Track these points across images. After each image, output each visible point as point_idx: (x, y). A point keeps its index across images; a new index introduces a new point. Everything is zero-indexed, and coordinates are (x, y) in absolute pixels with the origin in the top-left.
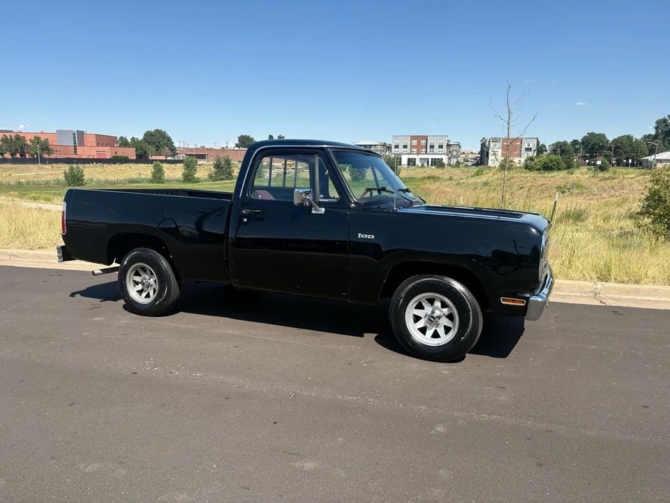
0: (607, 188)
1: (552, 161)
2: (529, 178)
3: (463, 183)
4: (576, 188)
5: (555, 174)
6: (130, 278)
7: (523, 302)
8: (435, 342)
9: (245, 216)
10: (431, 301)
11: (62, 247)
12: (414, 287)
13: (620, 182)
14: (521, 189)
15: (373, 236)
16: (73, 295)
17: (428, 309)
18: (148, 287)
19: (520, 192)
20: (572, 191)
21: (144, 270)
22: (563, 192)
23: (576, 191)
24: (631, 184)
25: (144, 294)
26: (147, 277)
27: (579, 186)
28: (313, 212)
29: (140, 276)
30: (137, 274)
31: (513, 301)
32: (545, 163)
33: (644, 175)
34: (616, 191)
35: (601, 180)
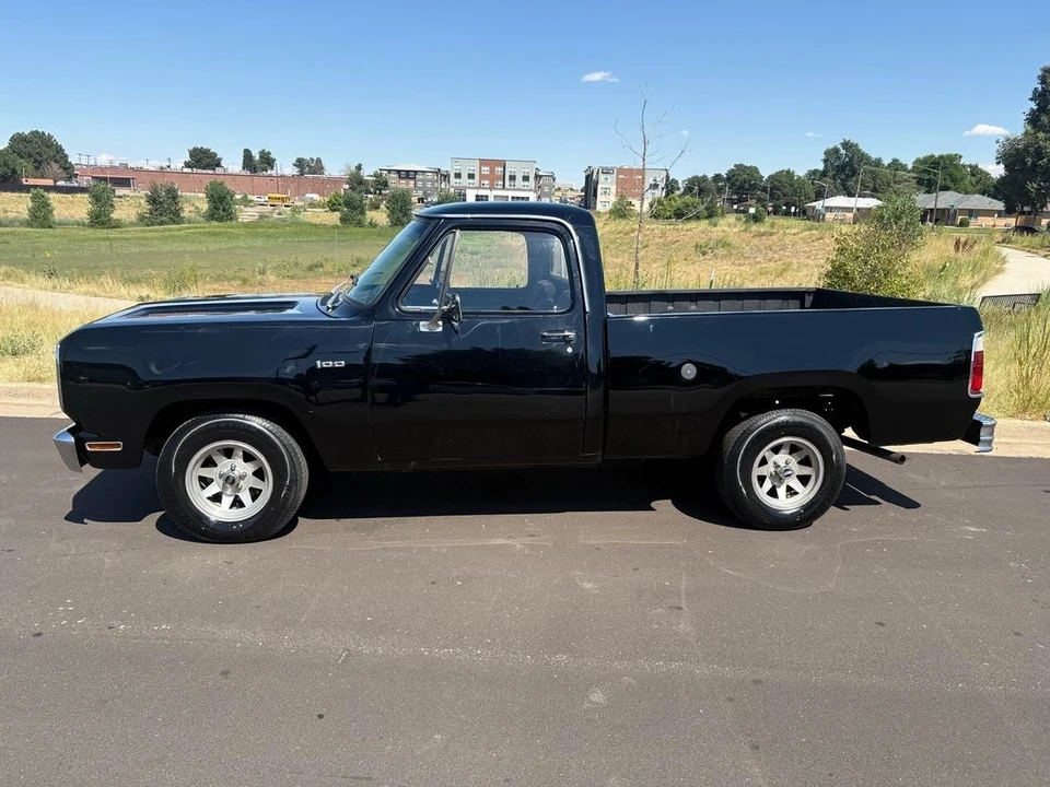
0: (762, 247)
1: (687, 205)
2: (656, 231)
4: (723, 246)
5: (692, 225)
13: (780, 240)
14: (644, 247)
19: (643, 252)
20: (716, 251)
22: (704, 254)
23: (721, 251)
24: (794, 244)
27: (725, 245)
32: (678, 209)
33: (810, 229)
34: (775, 252)
35: (754, 236)
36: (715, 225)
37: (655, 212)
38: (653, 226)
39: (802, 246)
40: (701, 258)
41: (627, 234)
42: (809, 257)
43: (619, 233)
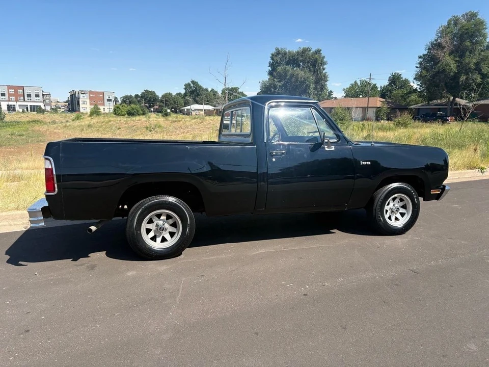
0: (177, 127)
1: (133, 109)
2: (122, 121)
3: (70, 125)
5: (137, 118)
6: (145, 225)
8: (398, 224)
10: (394, 200)
11: (43, 209)
13: (184, 124)
14: (119, 129)
15: (370, 163)
19: (118, 131)
20: (156, 130)
21: (159, 216)
22: (151, 131)
24: (191, 125)
27: (160, 127)
28: (326, 149)
29: (154, 222)
30: (151, 221)
31: (435, 191)
32: (129, 111)
33: (194, 119)
34: (184, 129)
35: (171, 122)
36: (150, 118)
37: (117, 112)
38: (119, 119)
39: (195, 126)
40: (150, 133)
41: (107, 123)
43: (102, 123)
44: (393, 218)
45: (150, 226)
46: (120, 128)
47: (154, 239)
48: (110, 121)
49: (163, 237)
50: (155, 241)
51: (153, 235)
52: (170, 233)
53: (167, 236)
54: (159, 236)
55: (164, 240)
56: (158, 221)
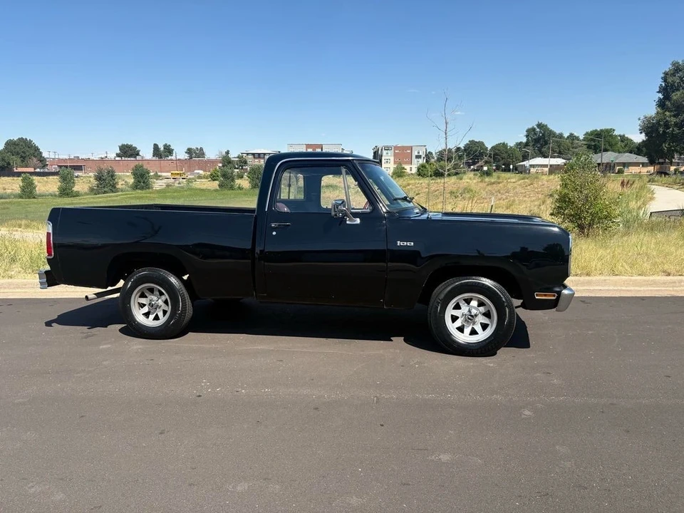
0: (494, 192)
1: (442, 168)
2: (423, 184)
4: (468, 192)
5: (446, 179)
6: (135, 300)
7: (554, 296)
8: (474, 339)
9: (274, 229)
10: (468, 301)
11: (47, 272)
12: (452, 289)
13: (505, 186)
15: (412, 243)
16: (49, 324)
17: (465, 309)
18: (156, 309)
20: (464, 195)
21: (151, 290)
22: (457, 197)
23: (468, 195)
24: (515, 188)
25: (152, 317)
26: (155, 298)
27: (469, 190)
28: (348, 222)
29: (147, 297)
30: (143, 296)
31: (545, 295)
32: (437, 170)
33: (523, 179)
34: (502, 194)
35: (488, 185)
36: (461, 179)
37: (421, 172)
38: (421, 182)
39: (519, 190)
40: (455, 200)
42: (525, 196)
44: (467, 330)
45: (143, 301)
46: (419, 194)
47: (147, 315)
48: (409, 185)
49: (157, 315)
50: (148, 317)
51: (147, 311)
52: (164, 310)
53: (160, 314)
54: (153, 314)
55: (157, 318)
56: (152, 297)
